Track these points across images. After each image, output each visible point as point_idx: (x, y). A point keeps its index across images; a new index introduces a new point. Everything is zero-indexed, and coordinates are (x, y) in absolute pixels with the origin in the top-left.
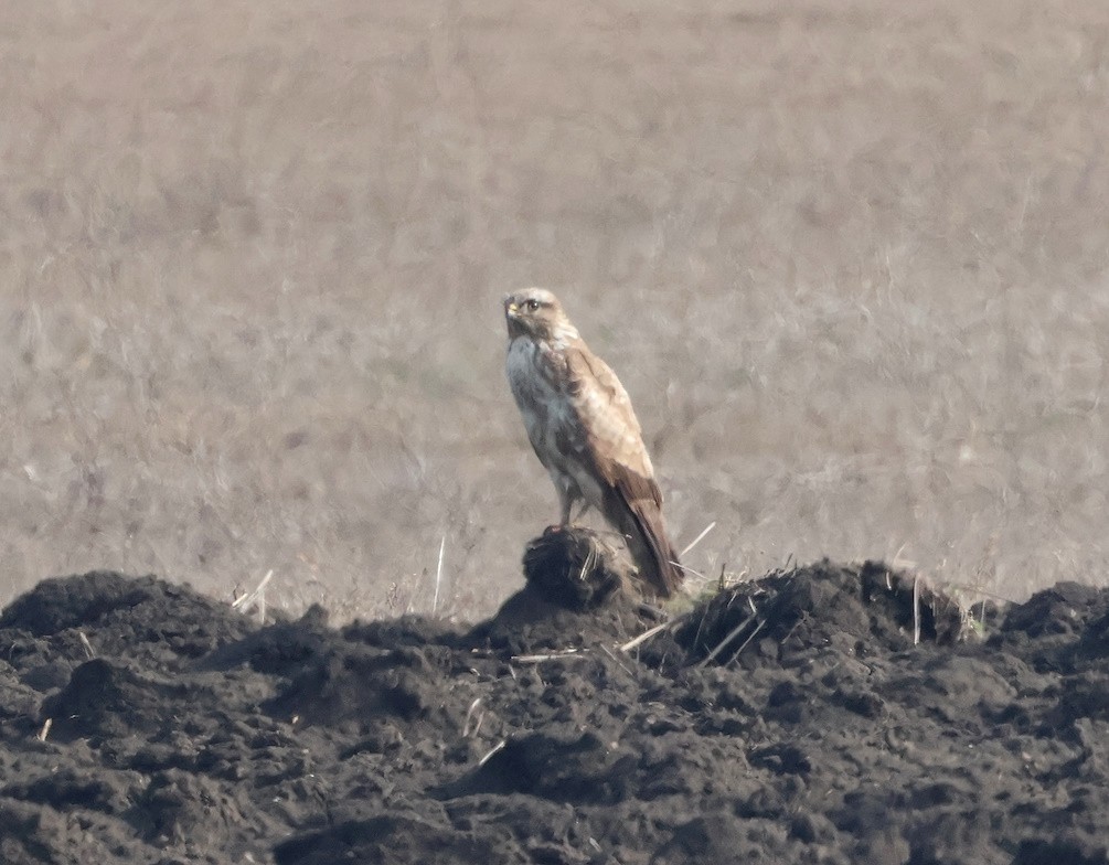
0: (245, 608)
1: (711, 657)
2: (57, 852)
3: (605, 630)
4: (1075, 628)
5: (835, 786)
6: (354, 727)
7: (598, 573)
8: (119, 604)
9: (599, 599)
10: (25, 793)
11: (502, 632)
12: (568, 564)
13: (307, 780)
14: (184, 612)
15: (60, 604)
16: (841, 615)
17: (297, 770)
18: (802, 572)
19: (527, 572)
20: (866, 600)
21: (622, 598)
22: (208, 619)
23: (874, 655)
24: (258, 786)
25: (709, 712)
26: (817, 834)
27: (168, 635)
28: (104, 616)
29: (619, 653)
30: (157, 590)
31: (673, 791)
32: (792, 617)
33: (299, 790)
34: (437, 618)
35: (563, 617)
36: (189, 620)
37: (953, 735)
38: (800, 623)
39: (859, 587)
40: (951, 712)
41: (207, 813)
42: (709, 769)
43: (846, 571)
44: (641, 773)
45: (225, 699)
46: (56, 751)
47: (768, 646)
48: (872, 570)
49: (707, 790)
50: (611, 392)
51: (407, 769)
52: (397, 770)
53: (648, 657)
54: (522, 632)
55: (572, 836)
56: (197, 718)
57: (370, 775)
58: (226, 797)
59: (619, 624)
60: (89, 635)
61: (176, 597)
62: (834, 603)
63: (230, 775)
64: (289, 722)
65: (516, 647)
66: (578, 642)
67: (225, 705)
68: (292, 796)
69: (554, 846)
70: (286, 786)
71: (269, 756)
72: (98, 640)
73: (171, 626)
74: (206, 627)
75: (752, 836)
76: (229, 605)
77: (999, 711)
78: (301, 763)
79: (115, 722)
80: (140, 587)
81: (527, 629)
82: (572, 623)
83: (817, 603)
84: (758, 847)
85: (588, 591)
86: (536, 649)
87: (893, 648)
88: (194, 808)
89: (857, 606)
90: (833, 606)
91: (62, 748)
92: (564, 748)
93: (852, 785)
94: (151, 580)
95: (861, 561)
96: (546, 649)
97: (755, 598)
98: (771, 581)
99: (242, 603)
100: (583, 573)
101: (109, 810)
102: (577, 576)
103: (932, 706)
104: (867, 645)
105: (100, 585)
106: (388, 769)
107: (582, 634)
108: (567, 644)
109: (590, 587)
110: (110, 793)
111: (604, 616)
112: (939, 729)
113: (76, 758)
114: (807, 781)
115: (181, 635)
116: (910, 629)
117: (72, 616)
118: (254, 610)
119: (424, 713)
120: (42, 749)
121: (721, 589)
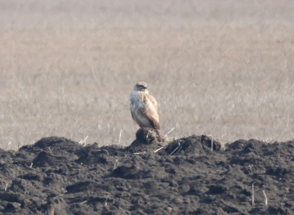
0: (82, 143)
1: (171, 154)
2: (25, 188)
3: (152, 148)
4: (243, 148)
5: (180, 176)
6: (93, 165)
7: (150, 137)
8: (56, 142)
9: (151, 142)
10: (23, 177)
11: (132, 148)
12: (144, 135)
13: (79, 175)
14: (69, 144)
15: (45, 142)
16: (197, 145)
17: (77, 173)
18: (190, 137)
19: (136, 136)
20: (202, 142)
21: (155, 142)
22: (74, 145)
23: (203, 153)
24: (70, 176)
25: (163, 163)
26: (174, 185)
27: (66, 148)
28: (54, 144)
29: (154, 153)
30: (64, 140)
31: (149, 177)
32: (187, 146)
33: (77, 177)
34: (120, 145)
35: (143, 146)
36: (70, 146)
37: (210, 167)
38: (189, 147)
39: (201, 140)
40: (210, 163)
41: (57, 181)
42: (156, 173)
43: (198, 137)
44: (143, 173)
45: (68, 160)
46: (33, 170)
47: (183, 152)
48: (203, 137)
49: (156, 177)
50: (153, 103)
51: (99, 173)
52: (97, 173)
53: (159, 153)
54: (135, 148)
55: (127, 185)
56: (62, 163)
57: (92, 174)
58: (62, 178)
59: (154, 147)
60: (51, 148)
61: (68, 141)
62: (196, 143)
63: (64, 174)
64: (80, 164)
65: (134, 151)
66: (146, 150)
67: (68, 161)
68: (76, 178)
69: (122, 187)
70: (75, 176)
71: (72, 170)
72: (52, 149)
73: (67, 147)
74: (73, 147)
75: (160, 185)
76: (78, 142)
77: (219, 163)
78: (78, 172)
79: (47, 164)
80: (61, 139)
81: (136, 148)
82: (145, 147)
83: (192, 143)
84: (161, 187)
85: (148, 140)
86: (138, 152)
87: (207, 152)
88: (55, 180)
89: (200, 144)
90: (195, 144)
91: (34, 169)
92: (128, 169)
93: (183, 176)
94: (63, 138)
95: (201, 135)
96: (140, 152)
97: (180, 142)
98: (184, 139)
99: (81, 142)
100: (147, 137)
101: (39, 180)
102: (146, 137)
103: (206, 162)
104: (202, 151)
105: (53, 139)
106: (95, 173)
107: (147, 149)
108: (144, 151)
109: (149, 139)
110: (39, 177)
111: (152, 145)
112: (207, 166)
113: (36, 171)
114: (175, 175)
115: (69, 148)
116: (211, 148)
117: (48, 144)
118: (84, 144)
119: (107, 163)
120: (30, 169)
121: (174, 140)
